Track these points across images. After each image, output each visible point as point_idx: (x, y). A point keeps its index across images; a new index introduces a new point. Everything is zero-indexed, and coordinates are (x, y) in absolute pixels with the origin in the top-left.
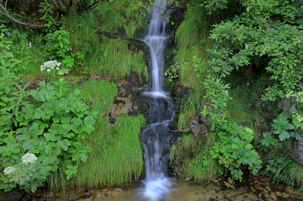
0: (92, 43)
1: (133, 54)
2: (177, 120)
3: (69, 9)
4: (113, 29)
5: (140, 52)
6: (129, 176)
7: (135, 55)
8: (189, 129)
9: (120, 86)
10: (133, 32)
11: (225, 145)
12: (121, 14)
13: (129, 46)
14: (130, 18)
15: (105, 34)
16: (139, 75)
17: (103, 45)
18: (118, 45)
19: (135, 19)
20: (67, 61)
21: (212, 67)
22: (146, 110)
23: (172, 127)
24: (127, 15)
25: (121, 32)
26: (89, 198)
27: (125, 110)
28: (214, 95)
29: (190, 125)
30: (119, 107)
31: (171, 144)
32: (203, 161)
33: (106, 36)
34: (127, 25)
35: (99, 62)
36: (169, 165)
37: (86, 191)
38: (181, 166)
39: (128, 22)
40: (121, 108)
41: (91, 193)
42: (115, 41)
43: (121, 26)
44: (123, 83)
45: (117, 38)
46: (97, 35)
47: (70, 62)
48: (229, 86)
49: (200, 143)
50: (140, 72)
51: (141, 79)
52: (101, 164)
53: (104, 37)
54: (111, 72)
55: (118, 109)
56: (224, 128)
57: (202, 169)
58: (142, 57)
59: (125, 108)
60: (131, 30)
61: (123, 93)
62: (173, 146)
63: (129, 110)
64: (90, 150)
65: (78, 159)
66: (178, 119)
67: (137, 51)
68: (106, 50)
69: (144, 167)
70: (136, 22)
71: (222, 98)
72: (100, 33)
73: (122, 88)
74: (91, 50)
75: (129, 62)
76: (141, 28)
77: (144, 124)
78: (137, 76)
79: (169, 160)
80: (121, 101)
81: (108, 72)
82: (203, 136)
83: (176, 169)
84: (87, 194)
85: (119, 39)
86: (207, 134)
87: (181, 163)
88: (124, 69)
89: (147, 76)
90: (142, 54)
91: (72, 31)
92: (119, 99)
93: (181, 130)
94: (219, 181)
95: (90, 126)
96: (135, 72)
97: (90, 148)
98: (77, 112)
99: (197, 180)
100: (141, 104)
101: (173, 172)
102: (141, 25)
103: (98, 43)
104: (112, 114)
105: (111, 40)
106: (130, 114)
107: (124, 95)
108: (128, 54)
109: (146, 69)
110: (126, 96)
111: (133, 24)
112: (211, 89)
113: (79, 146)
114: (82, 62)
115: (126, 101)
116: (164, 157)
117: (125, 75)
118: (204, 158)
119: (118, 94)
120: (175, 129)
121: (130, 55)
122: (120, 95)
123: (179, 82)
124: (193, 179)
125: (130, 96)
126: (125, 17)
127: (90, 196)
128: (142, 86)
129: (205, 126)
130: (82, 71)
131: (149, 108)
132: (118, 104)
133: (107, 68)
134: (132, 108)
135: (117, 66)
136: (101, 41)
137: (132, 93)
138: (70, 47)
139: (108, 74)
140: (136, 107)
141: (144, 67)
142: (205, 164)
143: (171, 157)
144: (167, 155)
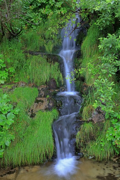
0: (20, 60)
1: (50, 65)
2: (81, 112)
3: (2, 38)
4: (36, 48)
5: (56, 63)
6: (44, 157)
7: (52, 66)
8: (91, 118)
9: (40, 89)
10: (51, 49)
11: (116, 129)
12: (42, 36)
13: (47, 59)
14: (49, 39)
15: (29, 52)
16: (56, 81)
17: (28, 61)
18: (39, 60)
19: (52, 39)
20: (2, 75)
21: (102, 70)
22: (59, 106)
23: (79, 118)
24: (46, 37)
25: (42, 50)
26: (13, 173)
27: (43, 107)
28: (102, 91)
29: (92, 115)
30: (39, 105)
31: (77, 131)
32: (101, 143)
33: (30, 54)
34: (46, 44)
35: (26, 73)
36: (76, 147)
37: (12, 169)
38: (86, 148)
39: (47, 42)
40: (40, 106)
41: (15, 170)
42: (36, 57)
43: (42, 45)
44: (42, 87)
45: (38, 55)
46: (24, 54)
47: (4, 75)
48: (113, 83)
49: (99, 128)
50: (57, 78)
51: (57, 83)
52: (22, 147)
53: (28, 55)
54: (35, 80)
55: (38, 107)
56: (116, 116)
57: (101, 149)
58: (57, 67)
59: (43, 105)
60: (49, 48)
61: (42, 94)
62: (78, 132)
63: (46, 107)
64: (13, 137)
65: (3, 144)
66: (83, 111)
67: (53, 63)
68: (31, 64)
69: (55, 149)
70: (53, 41)
71: (108, 93)
72: (26, 52)
73: (42, 91)
74: (19, 66)
75: (48, 72)
76: (57, 45)
77: (57, 117)
78: (54, 81)
79: (76, 143)
80: (40, 101)
81: (33, 80)
82: (101, 123)
83: (82, 150)
84: (12, 170)
85: (39, 55)
86: (104, 122)
87: (85, 145)
88: (45, 77)
89: (62, 81)
90: (57, 65)
91: (6, 53)
92: (39, 99)
93: (85, 120)
94: (117, 159)
95: (11, 120)
96: (53, 79)
97: (12, 135)
98: (2, 110)
99: (98, 158)
100: (55, 102)
101: (79, 152)
102: (57, 43)
103: (24, 60)
104: (34, 110)
105: (34, 57)
106: (46, 109)
107: (43, 96)
108: (47, 66)
109: (61, 75)
110: (45, 96)
111: (50, 43)
112: (99, 87)
113: (3, 134)
114: (14, 74)
115: (44, 101)
116: (72, 141)
117: (46, 81)
118: (102, 140)
119: (38, 96)
120: (80, 119)
121: (48, 66)
122: (41, 96)
123: (85, 83)
124: (94, 158)
125: (48, 96)
126: (45, 39)
127: (14, 172)
128: (58, 88)
129: (103, 116)
130: (15, 80)
131: (62, 104)
132: (38, 103)
133: (32, 77)
134: (48, 105)
135: (39, 75)
136: (27, 58)
137: (50, 94)
138: (5, 64)
139: (33, 81)
140: (51, 104)
141: (59, 74)
142: (103, 145)
143: (77, 140)
144: (74, 139)
